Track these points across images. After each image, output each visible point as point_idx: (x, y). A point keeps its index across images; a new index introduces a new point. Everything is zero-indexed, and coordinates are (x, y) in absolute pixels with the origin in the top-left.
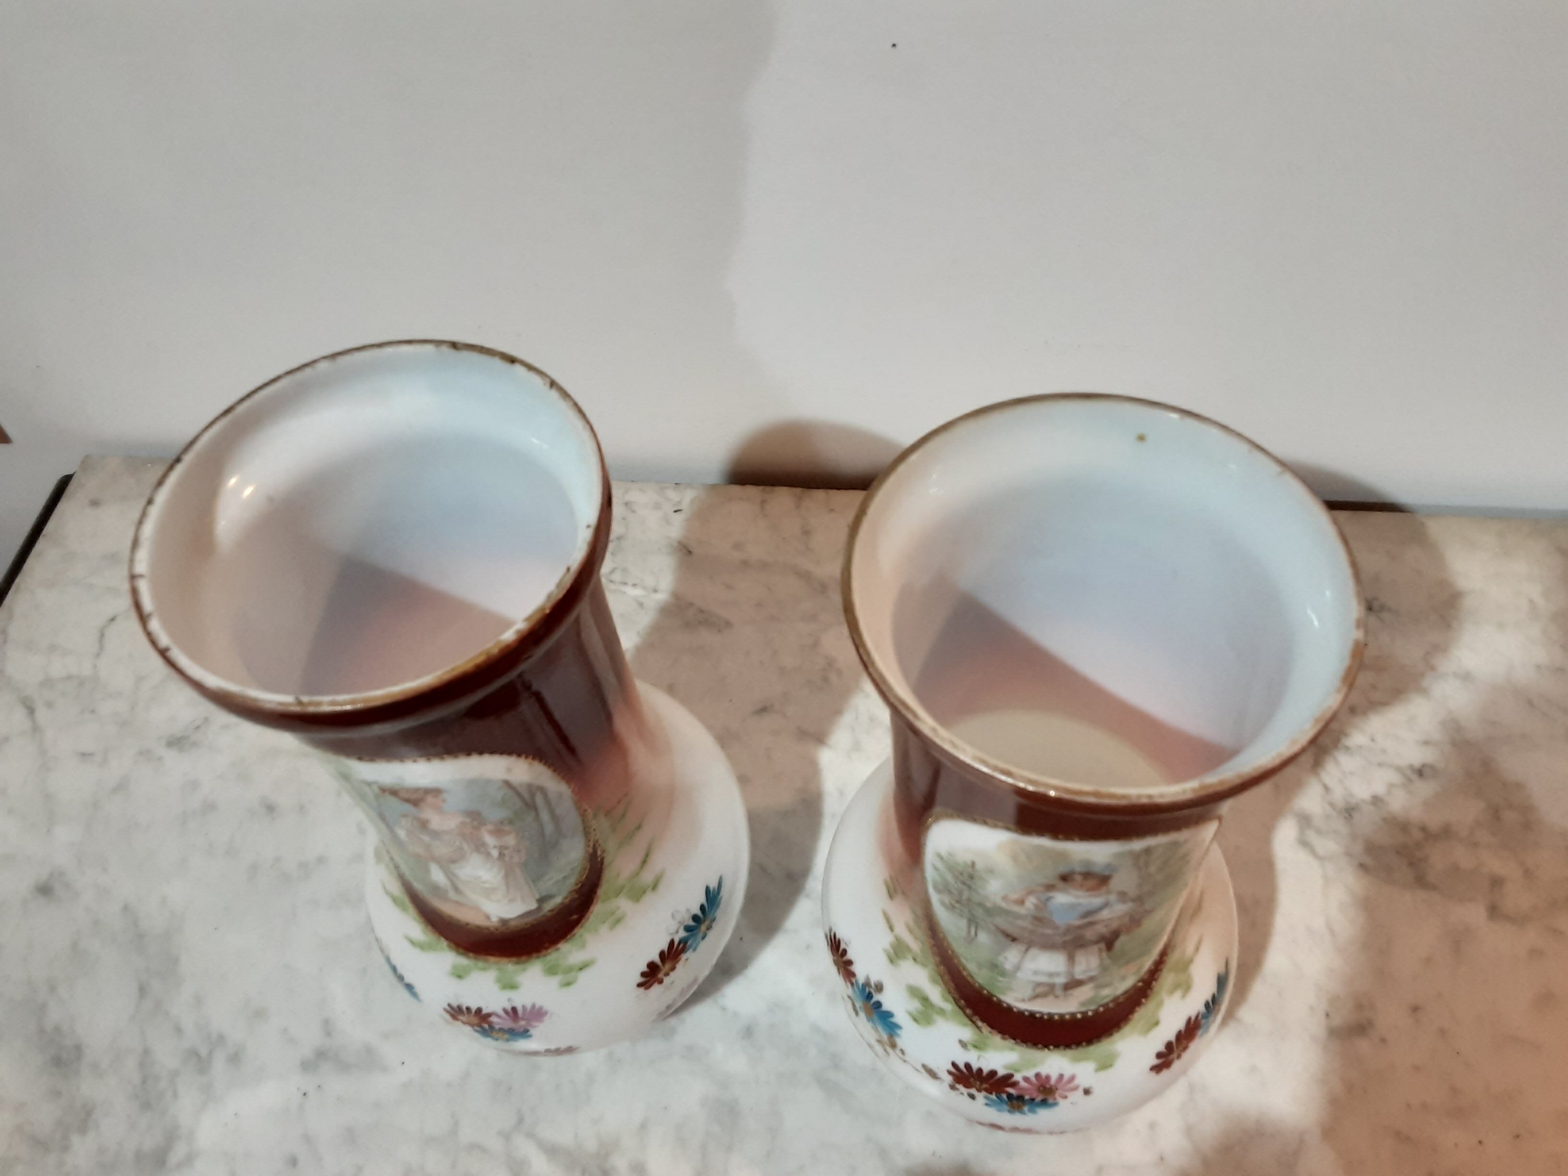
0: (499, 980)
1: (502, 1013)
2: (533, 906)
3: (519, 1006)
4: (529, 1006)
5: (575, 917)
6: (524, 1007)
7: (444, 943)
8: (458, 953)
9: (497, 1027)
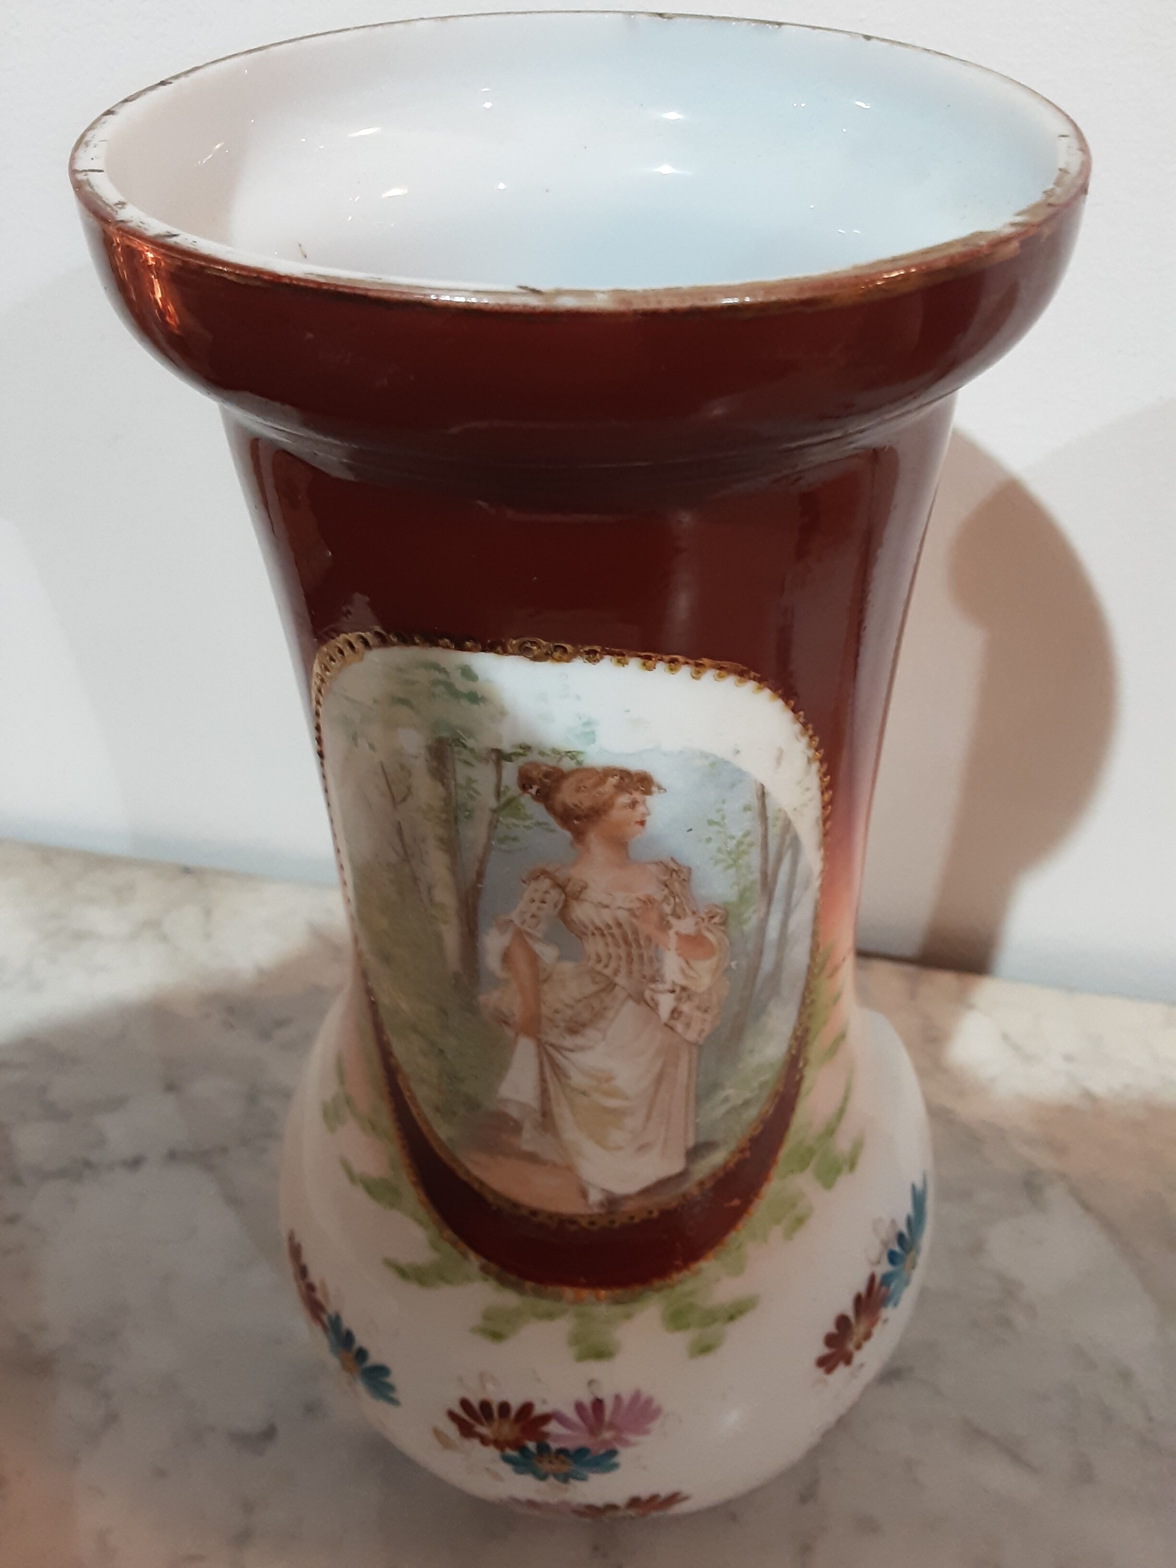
0: (576, 1339)
1: (570, 1413)
2: (676, 1166)
3: (606, 1394)
4: (626, 1398)
5: (736, 1202)
6: (618, 1398)
7: (474, 1261)
8: (503, 1282)
9: (554, 1446)
